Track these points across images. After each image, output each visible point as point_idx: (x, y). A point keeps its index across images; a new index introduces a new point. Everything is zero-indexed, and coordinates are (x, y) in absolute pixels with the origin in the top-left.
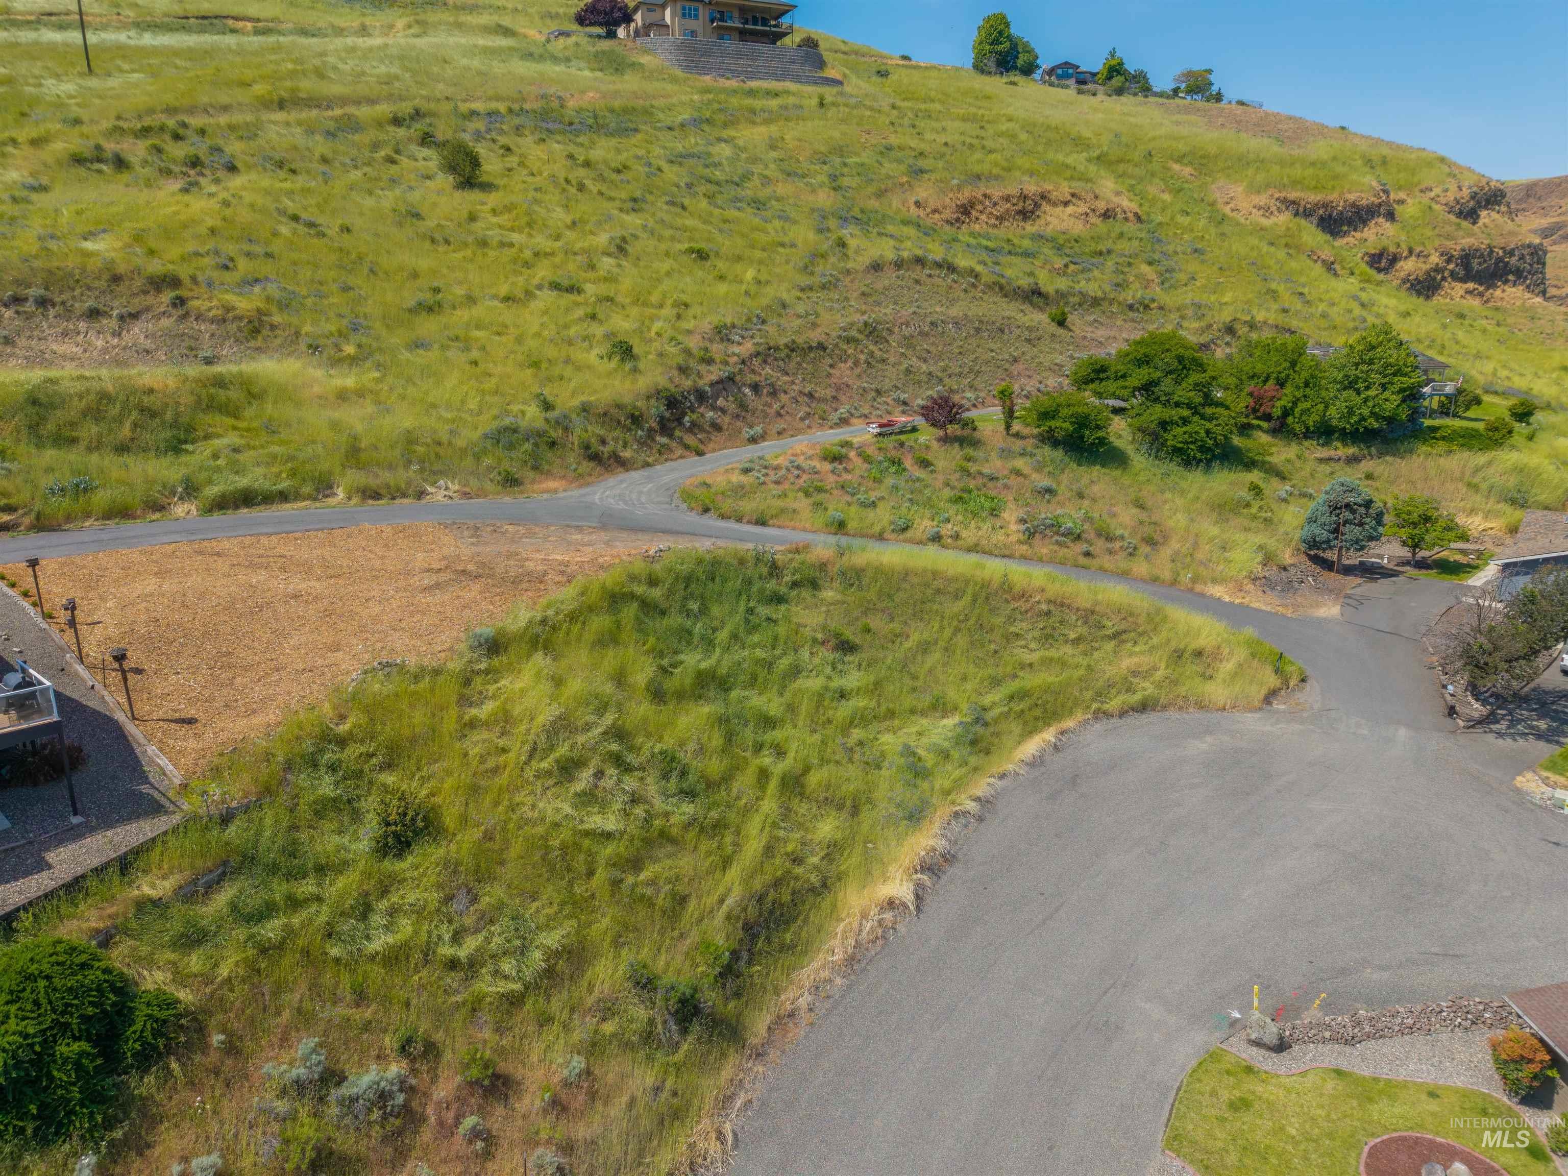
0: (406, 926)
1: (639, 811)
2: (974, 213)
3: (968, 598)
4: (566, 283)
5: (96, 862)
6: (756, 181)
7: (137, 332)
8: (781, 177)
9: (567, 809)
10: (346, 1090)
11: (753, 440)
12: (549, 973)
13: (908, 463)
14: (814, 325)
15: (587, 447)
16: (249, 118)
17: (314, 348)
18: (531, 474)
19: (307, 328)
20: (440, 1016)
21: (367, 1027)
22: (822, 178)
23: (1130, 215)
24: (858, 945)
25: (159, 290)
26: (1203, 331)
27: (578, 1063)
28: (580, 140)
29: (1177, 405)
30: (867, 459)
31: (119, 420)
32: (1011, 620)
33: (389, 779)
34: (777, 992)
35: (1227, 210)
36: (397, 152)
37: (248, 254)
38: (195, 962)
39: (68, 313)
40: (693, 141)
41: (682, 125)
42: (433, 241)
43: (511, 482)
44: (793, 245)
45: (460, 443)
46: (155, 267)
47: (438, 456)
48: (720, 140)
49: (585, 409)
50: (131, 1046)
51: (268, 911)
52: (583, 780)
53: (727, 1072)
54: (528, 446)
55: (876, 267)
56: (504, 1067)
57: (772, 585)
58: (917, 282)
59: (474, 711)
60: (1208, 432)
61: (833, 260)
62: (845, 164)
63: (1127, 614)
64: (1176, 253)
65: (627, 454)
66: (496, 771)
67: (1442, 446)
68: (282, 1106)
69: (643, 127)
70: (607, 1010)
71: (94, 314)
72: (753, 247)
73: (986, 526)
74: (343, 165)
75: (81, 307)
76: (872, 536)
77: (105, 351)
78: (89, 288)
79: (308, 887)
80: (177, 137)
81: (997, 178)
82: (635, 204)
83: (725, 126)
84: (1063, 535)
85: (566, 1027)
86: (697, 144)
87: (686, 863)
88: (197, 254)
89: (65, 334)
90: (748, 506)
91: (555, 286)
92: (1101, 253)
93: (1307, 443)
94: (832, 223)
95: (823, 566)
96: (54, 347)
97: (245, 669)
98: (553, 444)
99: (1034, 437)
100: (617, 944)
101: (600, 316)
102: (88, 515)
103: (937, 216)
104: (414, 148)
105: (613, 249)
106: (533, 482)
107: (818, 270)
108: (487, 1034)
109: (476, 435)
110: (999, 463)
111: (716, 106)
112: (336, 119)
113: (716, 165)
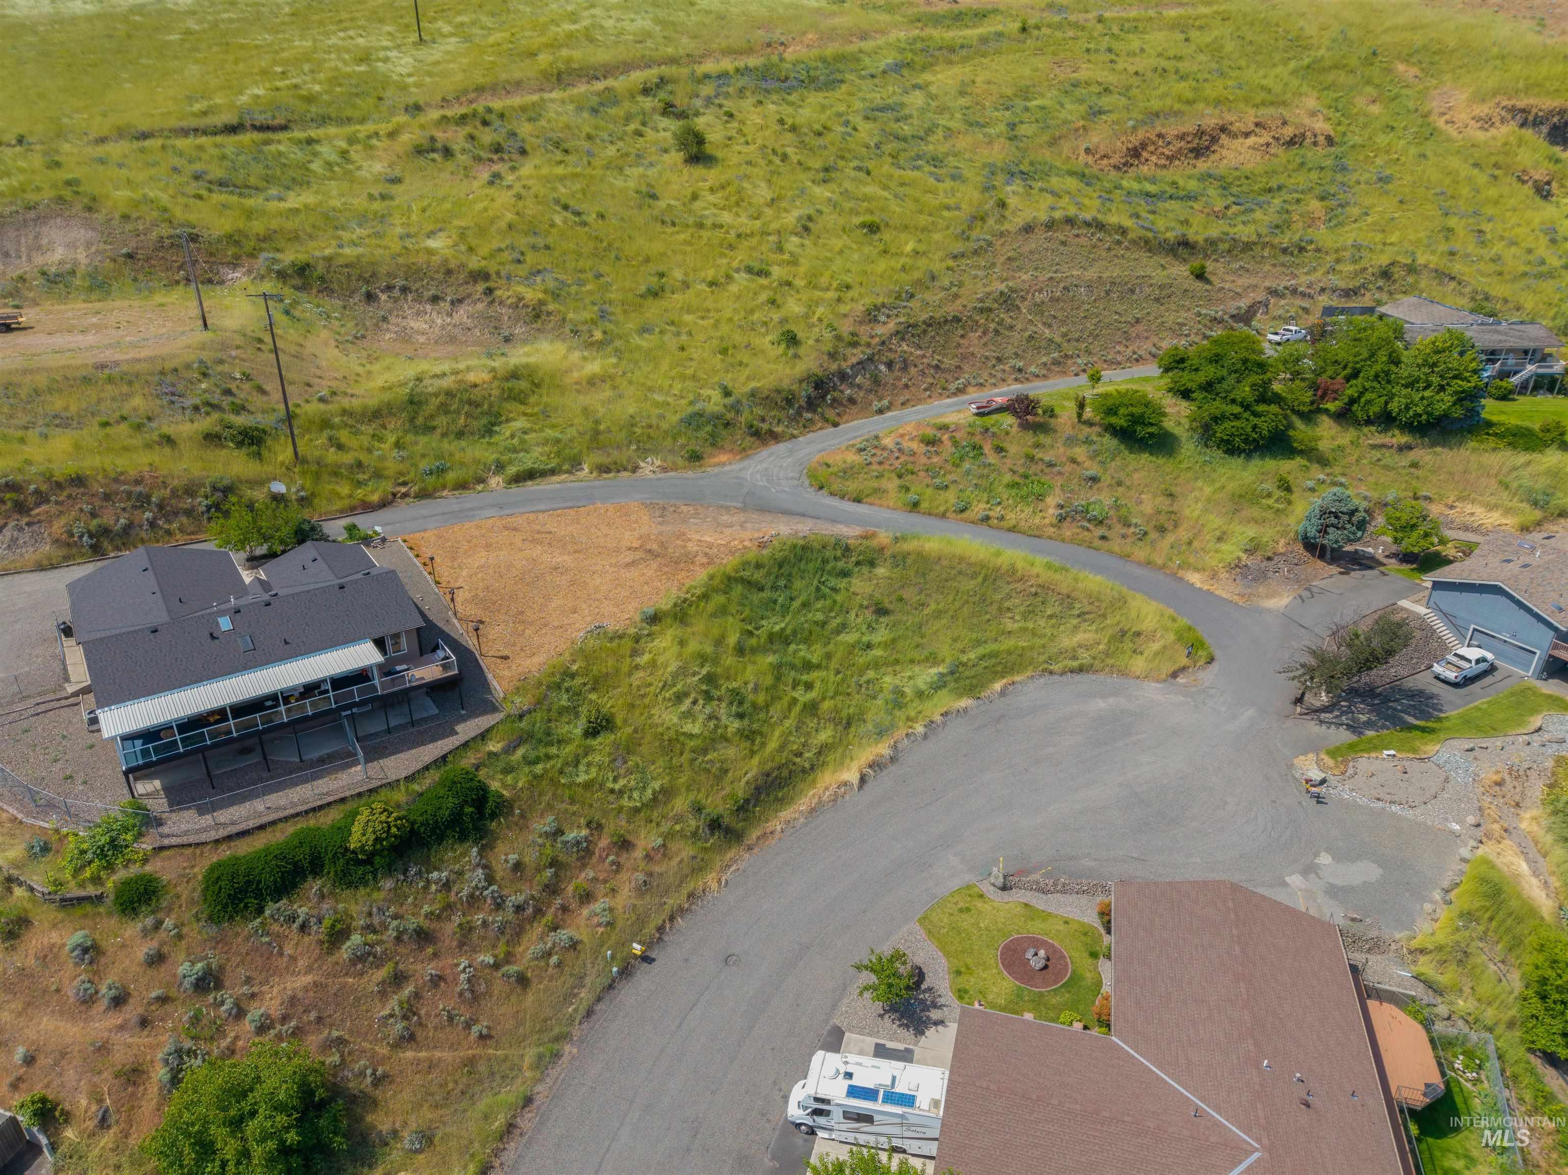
0: (593, 772)
1: (712, 724)
2: (1145, 154)
3: (980, 579)
4: (757, 266)
5: (473, 735)
6: (940, 133)
7: (462, 314)
8: (963, 127)
9: (675, 720)
10: (564, 838)
11: (880, 411)
12: (655, 799)
13: (987, 449)
14: (956, 296)
15: (751, 426)
16: (535, 98)
17: (575, 332)
18: (709, 450)
19: (571, 316)
20: (605, 813)
21: (574, 814)
22: (1001, 128)
23: (1321, 139)
24: (820, 802)
25: (475, 282)
26: (1356, 274)
27: (660, 841)
28: (791, 98)
29: (1233, 401)
30: (955, 444)
31: (458, 412)
32: (1009, 597)
33: (593, 696)
34: (767, 821)
35: (1441, 123)
36: (644, 124)
37: (533, 247)
38: (509, 779)
39: (419, 299)
40: (889, 92)
41: (884, 72)
42: (663, 222)
43: (695, 457)
44: (958, 208)
45: (664, 426)
46: (474, 263)
47: (649, 437)
48: (916, 87)
49: (753, 394)
50: (488, 811)
51: (537, 761)
52: (686, 705)
53: (730, 855)
54: (709, 428)
55: (1028, 229)
56: (630, 838)
57: (840, 564)
58: (1064, 243)
59: (638, 660)
60: (1255, 427)
61: (991, 222)
62: (1027, 109)
63: (1094, 599)
64: (1358, 183)
65: (778, 429)
66: (643, 696)
67: (1492, 442)
68: (540, 841)
69: (848, 77)
70: (678, 819)
71: (435, 299)
72: (921, 212)
73: (1028, 510)
74: (603, 141)
75: (427, 294)
76: (936, 515)
77: (443, 328)
78: (432, 279)
79: (553, 750)
80: (485, 123)
81: (1177, 113)
82: (827, 173)
83: (924, 68)
84: (1089, 521)
85: (658, 824)
86: (894, 93)
87: (731, 752)
88: (500, 250)
89: (418, 314)
90: (852, 486)
91: (749, 270)
92: (1270, 190)
93: (1366, 430)
94: (999, 180)
95: (882, 550)
96: (412, 324)
97: (531, 623)
98: (727, 425)
99: (1100, 425)
100: (688, 789)
101: (779, 302)
102: (444, 487)
103: (1105, 161)
104: (657, 117)
105: (800, 229)
106: (712, 456)
107: (974, 234)
108: (623, 823)
109: (675, 418)
110: (1062, 450)
111: (919, 45)
112: (599, 94)
113: (906, 118)
